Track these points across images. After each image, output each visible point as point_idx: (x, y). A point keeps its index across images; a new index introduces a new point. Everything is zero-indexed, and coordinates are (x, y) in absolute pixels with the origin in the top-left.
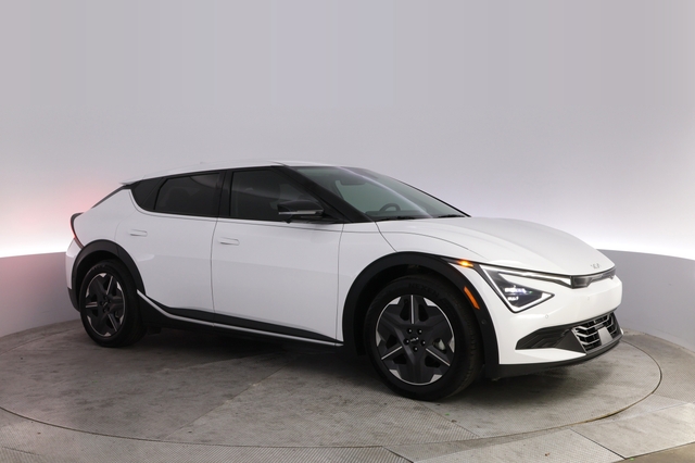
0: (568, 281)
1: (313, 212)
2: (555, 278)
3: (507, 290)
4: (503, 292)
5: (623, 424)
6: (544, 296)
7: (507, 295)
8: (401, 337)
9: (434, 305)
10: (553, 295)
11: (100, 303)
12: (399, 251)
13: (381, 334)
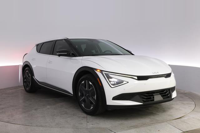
0: (136, 78)
1: (66, 53)
2: (131, 77)
3: (110, 80)
4: (109, 80)
5: (183, 121)
6: (124, 82)
7: (110, 82)
8: (84, 94)
9: (91, 84)
10: (128, 82)
11: (27, 80)
12: (84, 66)
13: (80, 92)
